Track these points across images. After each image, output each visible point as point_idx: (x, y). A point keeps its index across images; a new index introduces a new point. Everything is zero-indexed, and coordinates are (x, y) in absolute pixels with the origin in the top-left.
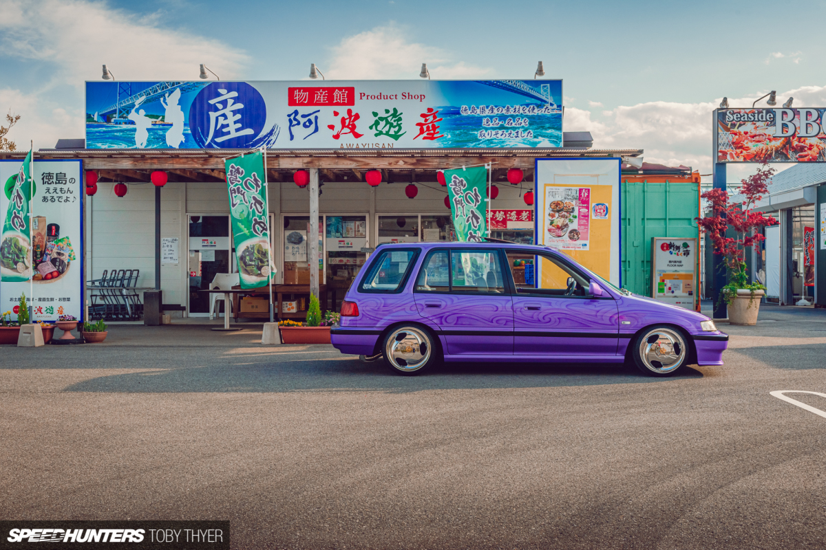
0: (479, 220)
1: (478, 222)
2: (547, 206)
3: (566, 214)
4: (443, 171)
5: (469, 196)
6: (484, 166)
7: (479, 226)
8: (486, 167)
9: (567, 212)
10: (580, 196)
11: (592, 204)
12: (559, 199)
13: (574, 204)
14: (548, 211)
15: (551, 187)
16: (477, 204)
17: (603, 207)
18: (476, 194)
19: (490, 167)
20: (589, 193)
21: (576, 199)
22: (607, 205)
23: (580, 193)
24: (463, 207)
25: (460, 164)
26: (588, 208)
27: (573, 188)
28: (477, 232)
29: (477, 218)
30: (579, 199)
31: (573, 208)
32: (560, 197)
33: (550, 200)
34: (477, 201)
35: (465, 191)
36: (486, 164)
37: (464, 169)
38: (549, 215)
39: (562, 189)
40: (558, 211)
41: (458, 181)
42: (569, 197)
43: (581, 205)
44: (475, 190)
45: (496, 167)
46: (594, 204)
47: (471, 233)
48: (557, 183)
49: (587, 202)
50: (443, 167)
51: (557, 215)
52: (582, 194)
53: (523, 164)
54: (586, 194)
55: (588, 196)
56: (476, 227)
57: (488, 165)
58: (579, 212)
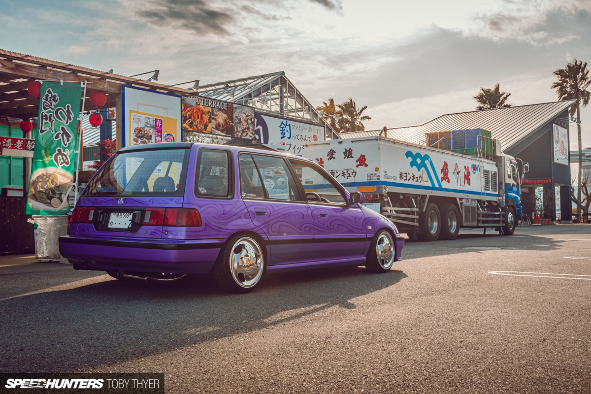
0: (70, 139)
1: (68, 140)
2: (133, 132)
3: (146, 140)
4: (41, 82)
5: (61, 113)
6: (80, 83)
7: (70, 144)
8: (82, 85)
9: (147, 138)
10: (156, 125)
11: (164, 134)
12: (141, 126)
13: (152, 131)
14: (133, 136)
15: (135, 114)
16: (69, 121)
17: (171, 137)
18: (68, 111)
19: (85, 86)
20: (162, 124)
21: (153, 128)
22: (174, 135)
23: (156, 123)
24: (52, 123)
25: (58, 78)
26: (161, 136)
27: (151, 117)
28: (66, 149)
29: (68, 136)
30: (155, 128)
31: (151, 136)
32: (142, 124)
33: (134, 126)
34: (69, 118)
35: (56, 106)
36: (82, 83)
37: (62, 84)
38: (134, 140)
39: (143, 117)
40: (141, 137)
41: (50, 95)
42: (148, 125)
43: (157, 133)
44: (68, 107)
45: (90, 87)
46: (165, 134)
47: (59, 150)
48: (139, 111)
49: (161, 132)
50: (42, 78)
51: (140, 140)
52: (157, 124)
53: (112, 89)
54: (160, 124)
55: (161, 126)
56: (66, 145)
57: (84, 84)
58: (155, 139)
